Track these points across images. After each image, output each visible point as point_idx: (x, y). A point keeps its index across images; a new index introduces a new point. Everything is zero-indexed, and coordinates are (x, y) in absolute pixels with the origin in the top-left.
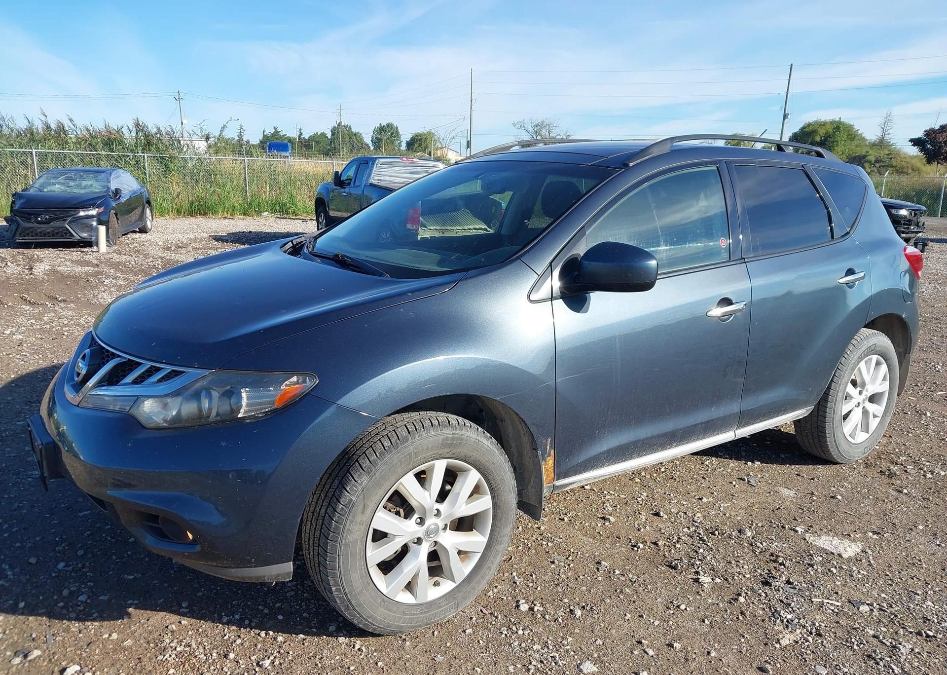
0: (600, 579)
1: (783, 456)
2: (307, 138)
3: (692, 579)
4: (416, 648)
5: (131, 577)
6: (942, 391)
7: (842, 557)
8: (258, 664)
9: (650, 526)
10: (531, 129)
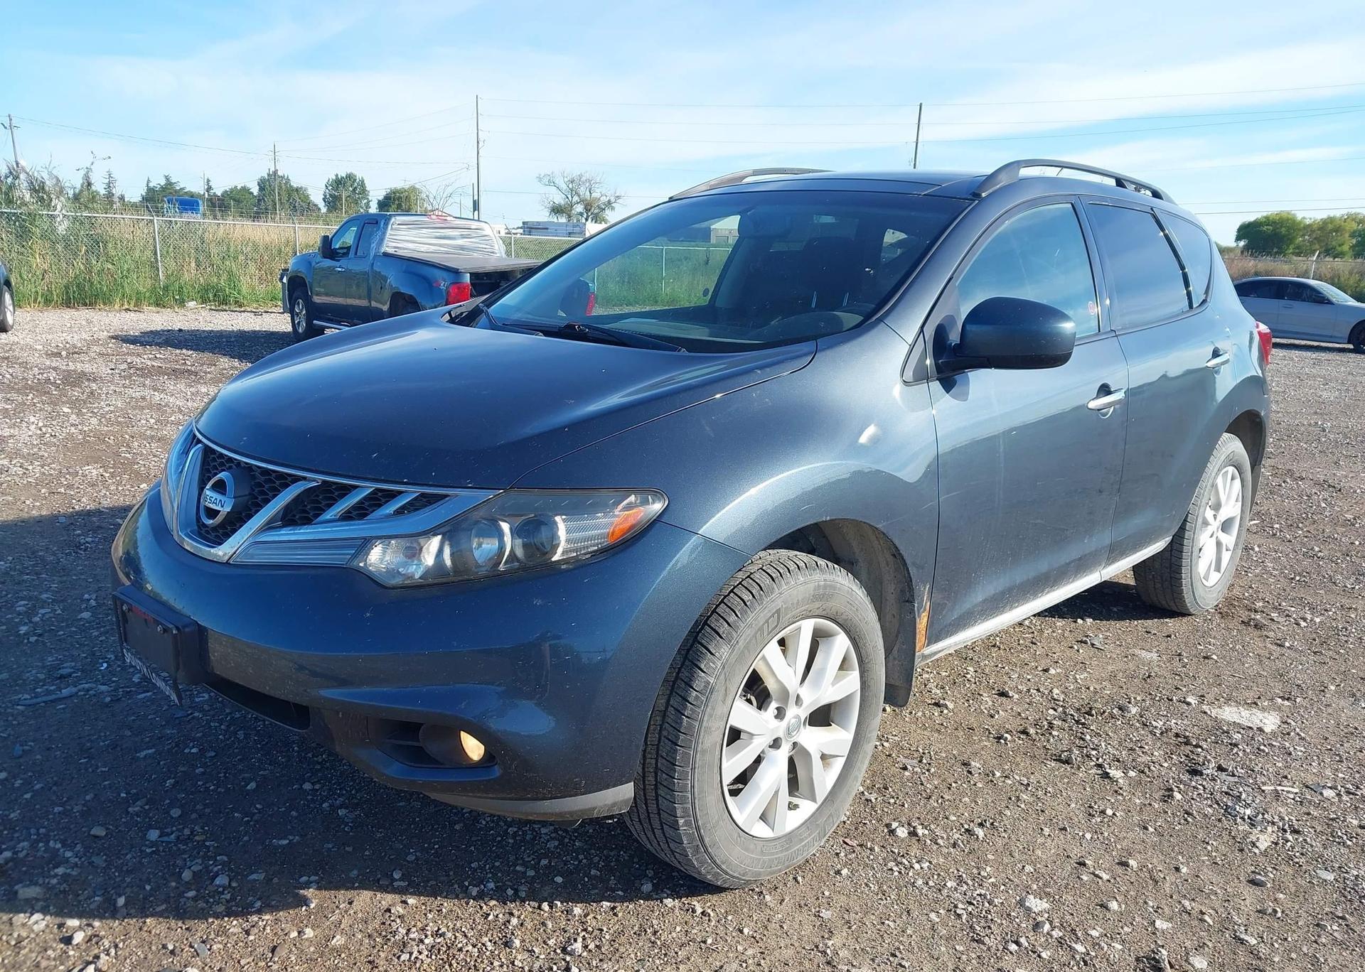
0: (980, 785)
1: (1115, 609)
2: (219, 195)
3: (1098, 775)
4: (784, 903)
5: (285, 842)
6: (1254, 520)
7: (1264, 732)
8: (564, 950)
9: (1003, 711)
10: (564, 187)
